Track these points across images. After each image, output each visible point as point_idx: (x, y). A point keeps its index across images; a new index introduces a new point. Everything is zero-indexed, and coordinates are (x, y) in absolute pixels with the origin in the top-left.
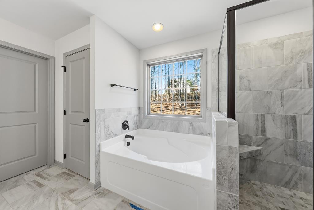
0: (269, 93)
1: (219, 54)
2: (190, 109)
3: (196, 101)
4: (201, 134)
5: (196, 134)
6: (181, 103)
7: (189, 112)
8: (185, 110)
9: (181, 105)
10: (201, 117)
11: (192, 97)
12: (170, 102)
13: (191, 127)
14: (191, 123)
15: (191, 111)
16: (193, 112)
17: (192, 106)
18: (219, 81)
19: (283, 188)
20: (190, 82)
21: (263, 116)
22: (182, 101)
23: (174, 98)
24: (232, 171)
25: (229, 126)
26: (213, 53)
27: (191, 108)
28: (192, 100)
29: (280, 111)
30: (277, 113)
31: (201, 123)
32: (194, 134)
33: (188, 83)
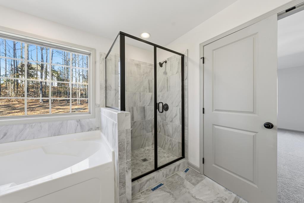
0: (135, 94)
1: (106, 58)
2: (59, 107)
3: (67, 97)
4: (90, 130)
5: (85, 132)
6: (43, 100)
7: (57, 111)
8: (48, 108)
9: (44, 102)
10: (90, 113)
11: (61, 92)
12: (20, 98)
13: (79, 125)
14: (79, 121)
15: (60, 109)
16: (63, 110)
17: (61, 103)
18: (106, 81)
19: (141, 149)
20: (58, 74)
21: (132, 108)
22: (45, 97)
23: (28, 91)
24: (127, 145)
25: (126, 116)
26: (101, 55)
27: (61, 106)
28: (61, 96)
29: (140, 104)
30: (138, 106)
31: (90, 119)
32: (82, 132)
33: (54, 74)
